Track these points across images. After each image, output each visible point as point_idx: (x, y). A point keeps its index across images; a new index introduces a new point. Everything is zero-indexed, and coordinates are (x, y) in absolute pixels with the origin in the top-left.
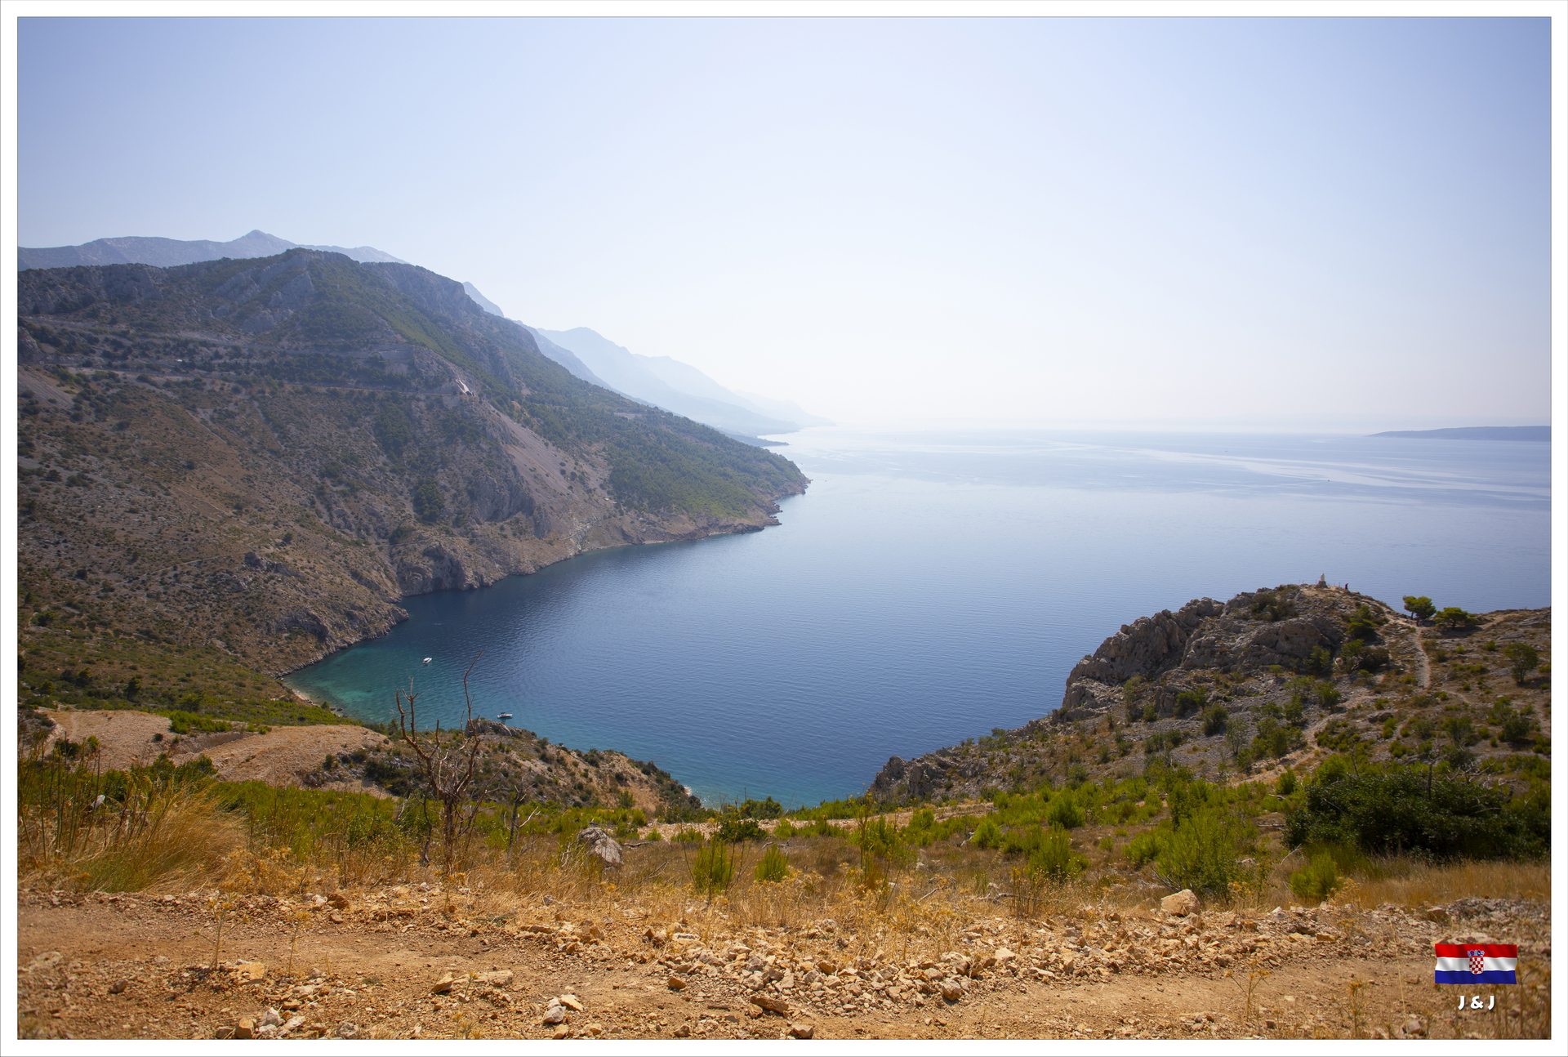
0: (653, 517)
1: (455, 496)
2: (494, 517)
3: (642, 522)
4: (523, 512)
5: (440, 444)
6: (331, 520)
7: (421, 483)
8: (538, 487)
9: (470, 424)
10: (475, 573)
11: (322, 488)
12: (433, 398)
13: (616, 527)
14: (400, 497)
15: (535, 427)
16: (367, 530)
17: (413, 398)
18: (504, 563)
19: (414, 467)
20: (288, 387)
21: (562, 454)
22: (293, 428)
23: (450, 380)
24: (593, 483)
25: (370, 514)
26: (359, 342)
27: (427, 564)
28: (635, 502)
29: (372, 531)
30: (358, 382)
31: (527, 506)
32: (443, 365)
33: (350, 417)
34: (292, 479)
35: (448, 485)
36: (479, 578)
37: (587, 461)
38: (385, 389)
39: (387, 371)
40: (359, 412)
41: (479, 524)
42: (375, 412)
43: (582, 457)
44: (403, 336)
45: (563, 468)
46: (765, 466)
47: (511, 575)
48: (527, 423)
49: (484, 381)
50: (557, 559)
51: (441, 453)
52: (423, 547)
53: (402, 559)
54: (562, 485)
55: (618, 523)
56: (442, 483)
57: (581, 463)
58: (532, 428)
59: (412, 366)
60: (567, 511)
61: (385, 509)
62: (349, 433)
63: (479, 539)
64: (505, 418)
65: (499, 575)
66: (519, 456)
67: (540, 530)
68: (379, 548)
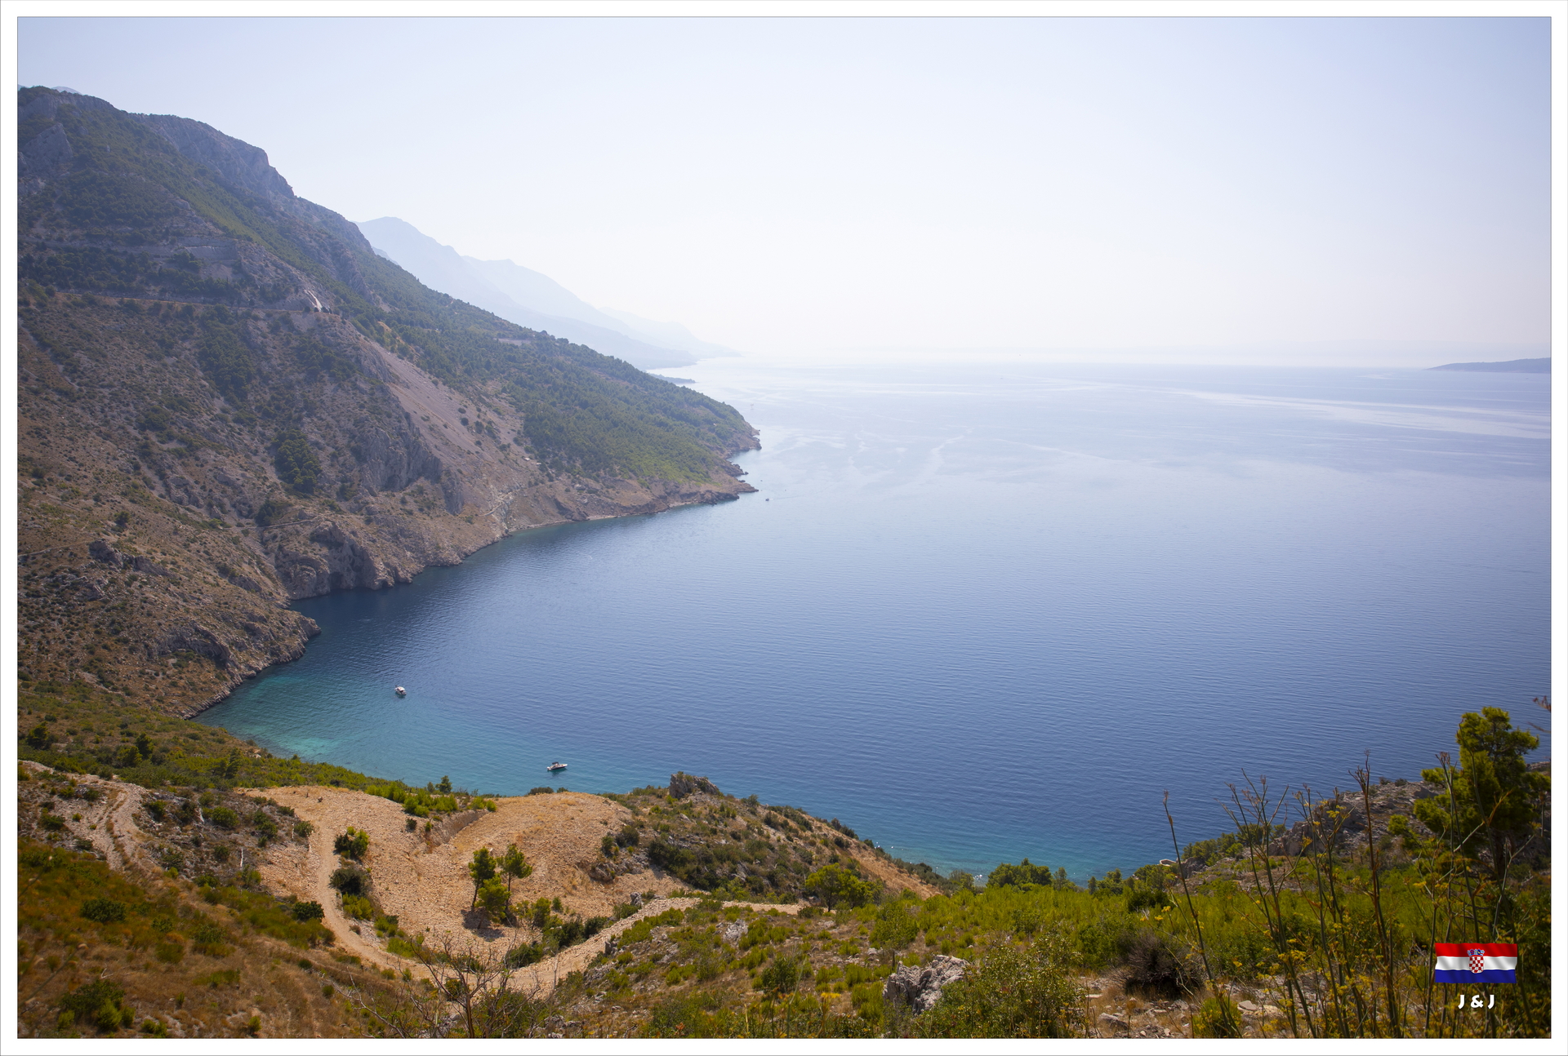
0: (592, 483)
1: (334, 456)
2: (390, 484)
3: (579, 490)
4: (427, 478)
5: (299, 382)
6: (169, 491)
7: (281, 438)
8: (438, 442)
9: (337, 355)
10: (387, 565)
11: (146, 446)
12: (277, 316)
13: (548, 498)
14: (254, 458)
15: (415, 359)
16: (221, 506)
17: (248, 315)
18: (418, 550)
19: (267, 415)
20: (61, 296)
21: (457, 397)
22: (84, 359)
23: (297, 291)
24: (506, 438)
25: (221, 482)
26: (154, 232)
27: (319, 552)
28: (565, 462)
29: (228, 507)
30: (163, 291)
31: (431, 469)
32: (282, 269)
33: (162, 343)
34: (99, 433)
35: (321, 441)
36: (394, 572)
37: (489, 406)
38: (204, 302)
39: (203, 275)
40: (173, 336)
41: (374, 495)
42: (196, 335)
43: (481, 400)
44: (216, 225)
45: (463, 416)
46: (702, 412)
47: (428, 566)
48: (403, 353)
49: (336, 292)
50: (482, 543)
51: (303, 396)
52: (308, 530)
53: (281, 548)
54: (465, 439)
55: (550, 492)
56: (313, 437)
57: (483, 409)
58: (411, 358)
59: (238, 268)
60: (480, 476)
61: (243, 475)
62: (165, 365)
63: (379, 516)
64: (376, 346)
65: (415, 567)
66: (407, 399)
67: (452, 502)
68: (243, 532)
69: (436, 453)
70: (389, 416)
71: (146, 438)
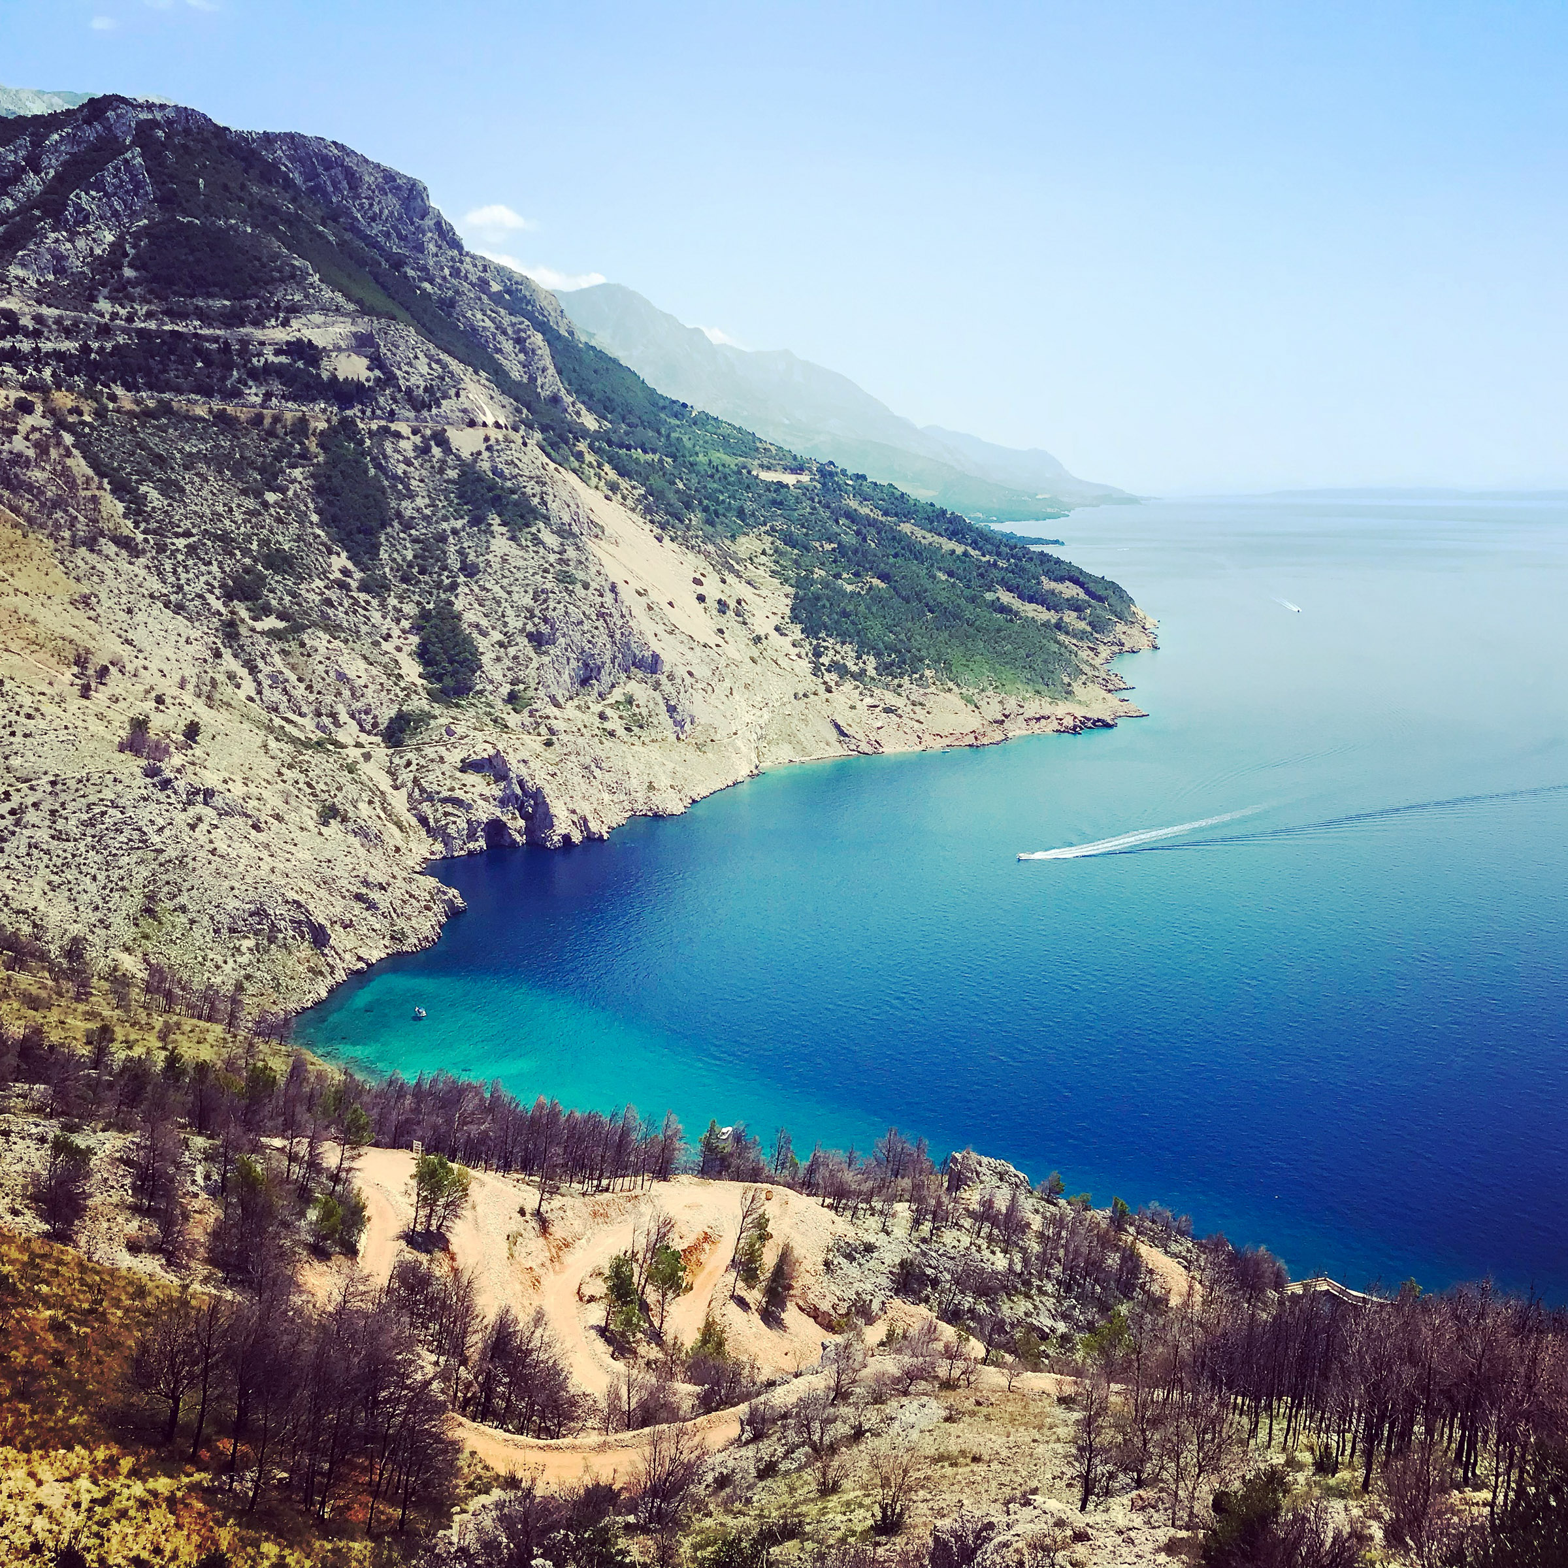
0: (891, 698)
1: (501, 646)
2: (584, 692)
3: (871, 707)
4: (640, 682)
5: (455, 533)
7: (426, 616)
8: (659, 628)
9: (513, 491)
10: (573, 813)
12: (427, 433)
13: (823, 718)
15: (630, 500)
18: (621, 791)
19: (406, 580)
21: (692, 560)
25: (335, 680)
26: (259, 307)
27: (472, 790)
28: (851, 665)
30: (268, 395)
31: (646, 669)
33: (262, 471)
34: (168, 604)
36: (581, 822)
37: (739, 575)
40: (279, 460)
42: (311, 460)
43: (728, 567)
44: (346, 295)
48: (612, 491)
49: (517, 398)
50: (720, 784)
51: (460, 553)
53: (416, 780)
54: (702, 625)
55: (826, 710)
57: (730, 581)
58: (623, 500)
59: (375, 361)
61: (366, 671)
63: (563, 739)
65: (614, 816)
66: (613, 562)
67: (676, 721)
68: (363, 755)
69: (655, 646)
70: (586, 586)
71: (233, 613)
